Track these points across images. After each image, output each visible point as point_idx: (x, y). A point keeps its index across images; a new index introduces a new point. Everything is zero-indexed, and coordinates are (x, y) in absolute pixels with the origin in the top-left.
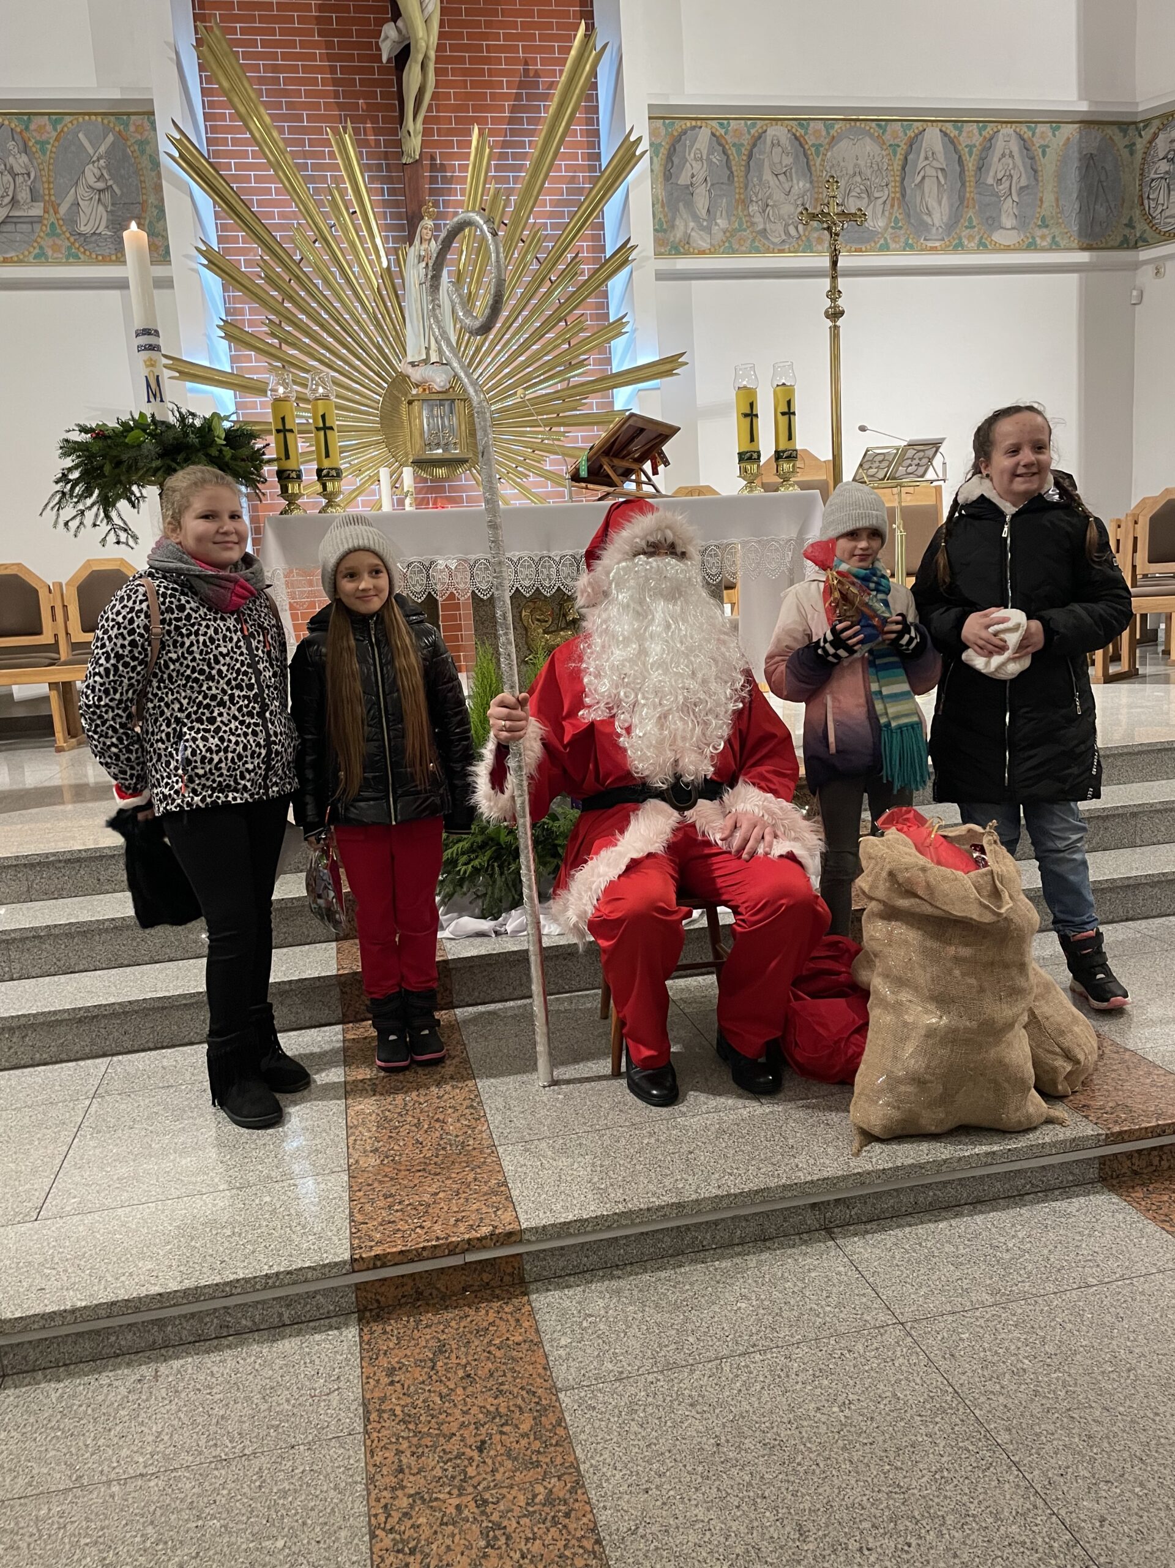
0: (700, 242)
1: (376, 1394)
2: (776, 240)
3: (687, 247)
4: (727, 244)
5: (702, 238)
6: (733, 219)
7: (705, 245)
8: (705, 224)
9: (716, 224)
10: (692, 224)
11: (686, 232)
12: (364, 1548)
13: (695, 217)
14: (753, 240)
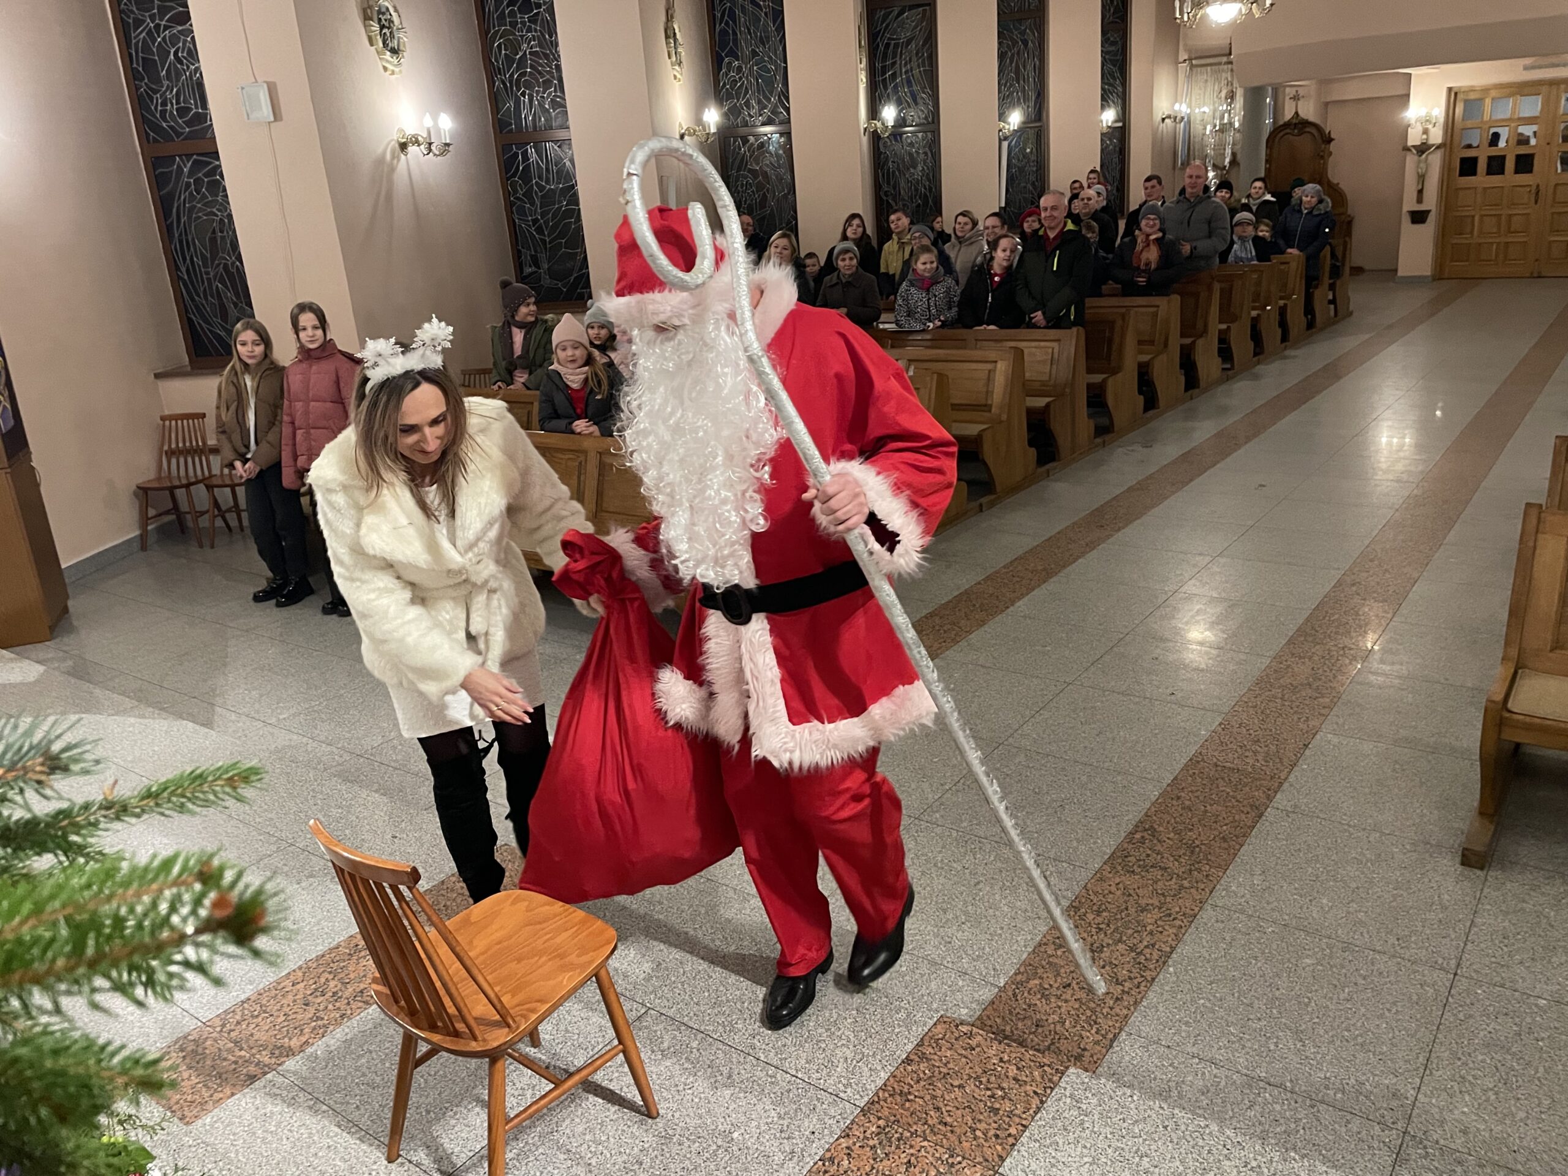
1: (1099, 1048)
12: (1161, 976)
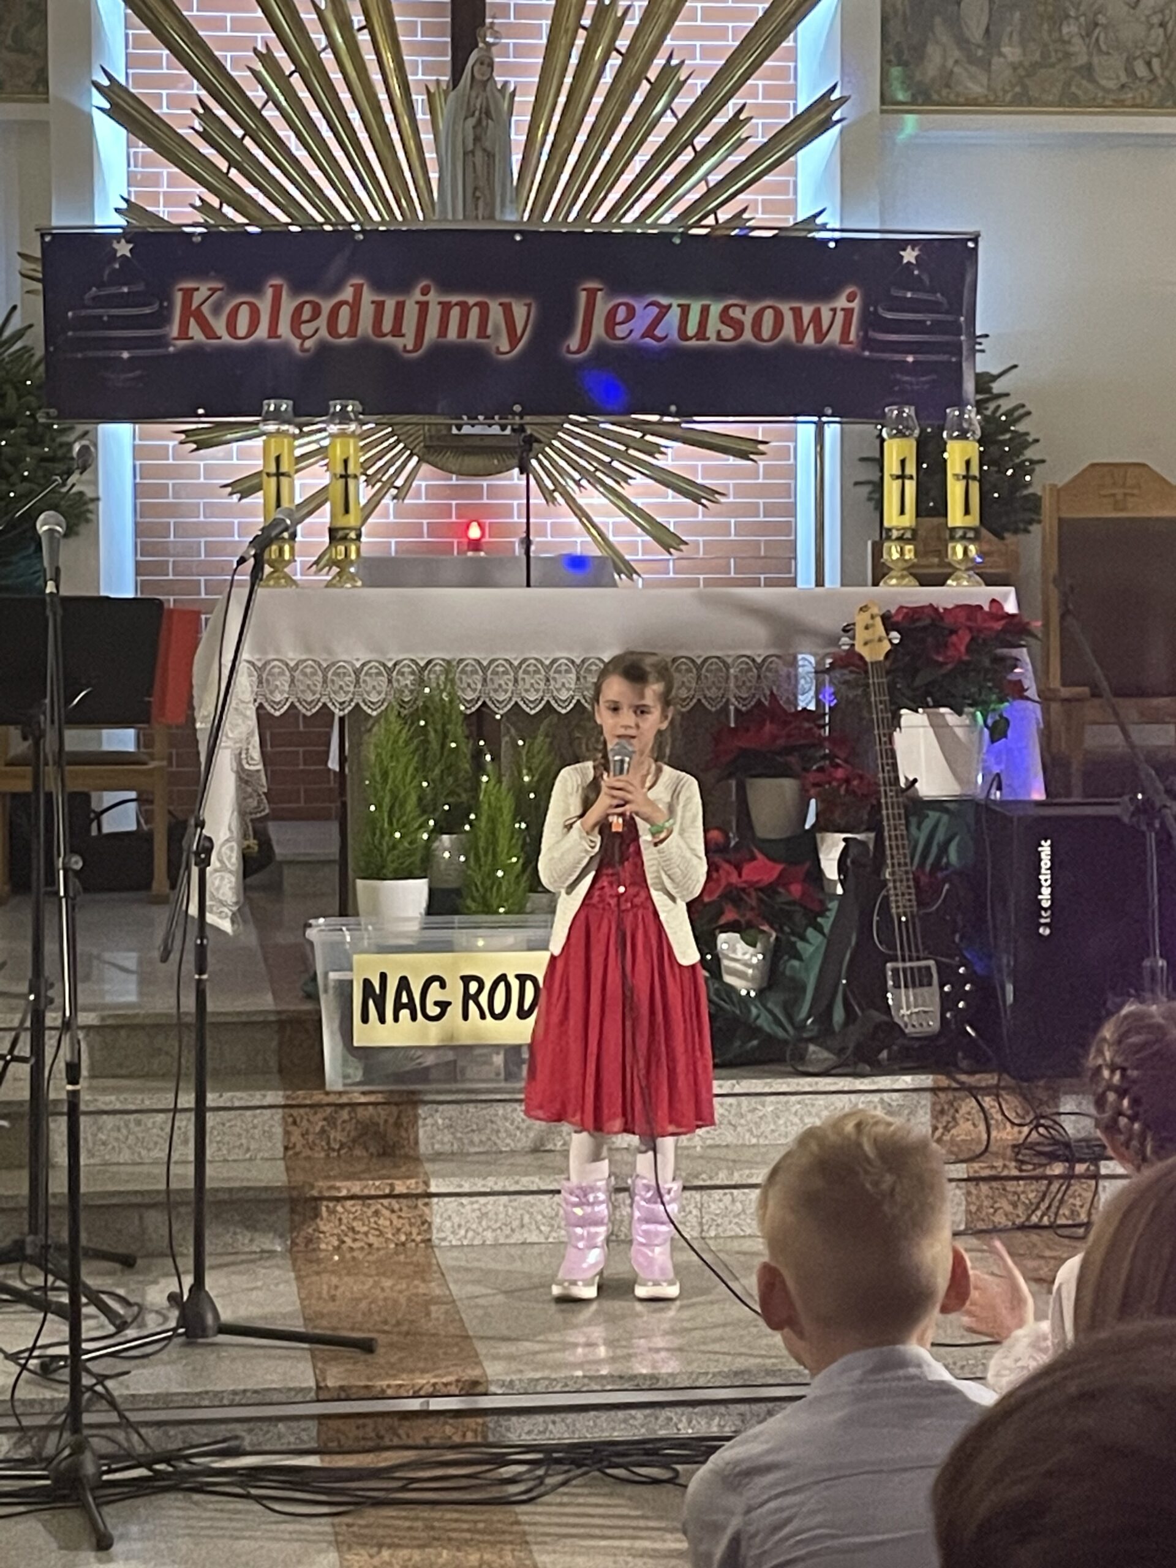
0: (970, 85)
2: (1111, 85)
3: (944, 92)
4: (1018, 89)
5: (972, 77)
6: (1032, 46)
7: (976, 89)
8: (980, 53)
9: (1001, 54)
10: (957, 54)
11: (944, 66)
13: (962, 42)
14: (1067, 84)
